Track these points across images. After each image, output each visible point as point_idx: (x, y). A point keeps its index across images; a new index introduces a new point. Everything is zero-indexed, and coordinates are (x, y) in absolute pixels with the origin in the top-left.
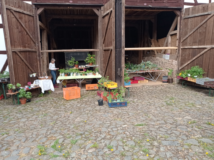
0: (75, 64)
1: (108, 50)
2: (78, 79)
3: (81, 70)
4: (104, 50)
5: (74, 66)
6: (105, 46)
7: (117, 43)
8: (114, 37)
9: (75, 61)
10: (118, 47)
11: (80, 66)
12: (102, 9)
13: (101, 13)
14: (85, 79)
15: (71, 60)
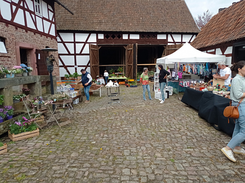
0: (113, 72)
1: (130, 65)
2: (115, 79)
3: (116, 75)
4: (128, 65)
5: (113, 73)
6: (129, 64)
7: (134, 63)
8: (133, 60)
9: (113, 71)
10: (134, 64)
11: (115, 73)
12: (127, 46)
13: (127, 48)
14: (119, 79)
15: (111, 70)
